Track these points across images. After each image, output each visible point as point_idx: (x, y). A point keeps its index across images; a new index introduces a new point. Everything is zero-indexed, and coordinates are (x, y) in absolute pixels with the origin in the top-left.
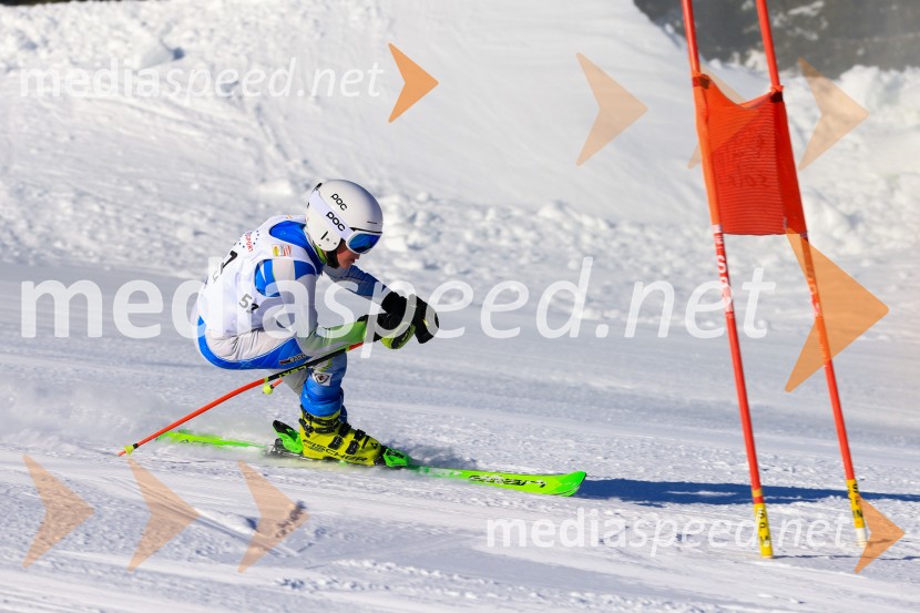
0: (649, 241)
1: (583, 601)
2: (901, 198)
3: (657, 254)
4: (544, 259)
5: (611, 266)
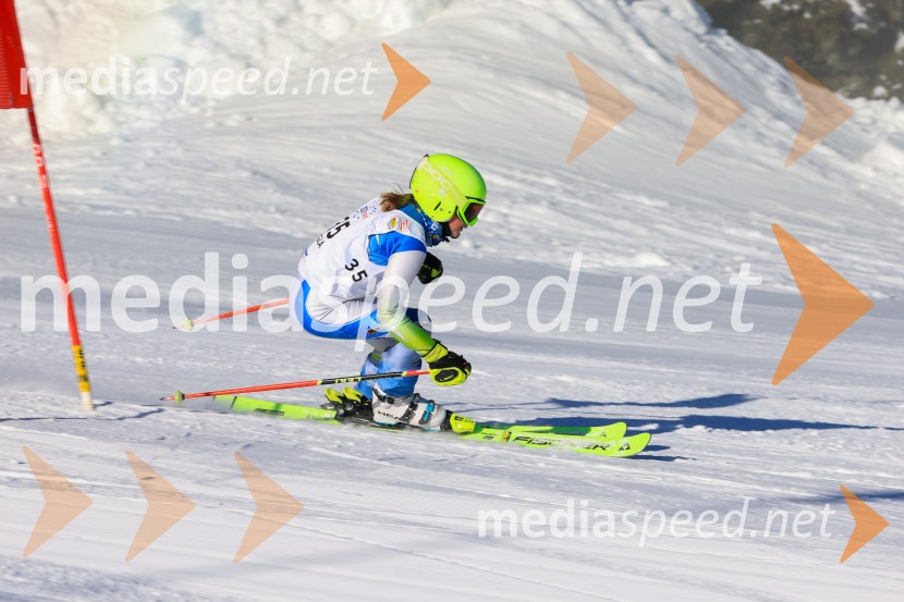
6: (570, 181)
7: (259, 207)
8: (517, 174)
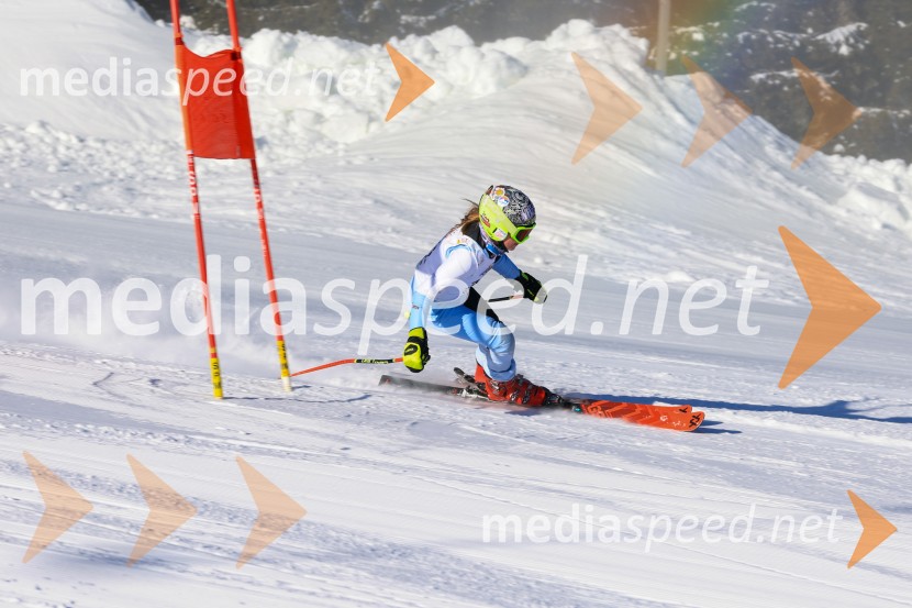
0: (108, 153)
1: (85, 431)
2: (294, 128)
3: (114, 163)
4: (30, 164)
5: (80, 171)
6: (616, 214)
7: (381, 228)
8: (576, 206)
